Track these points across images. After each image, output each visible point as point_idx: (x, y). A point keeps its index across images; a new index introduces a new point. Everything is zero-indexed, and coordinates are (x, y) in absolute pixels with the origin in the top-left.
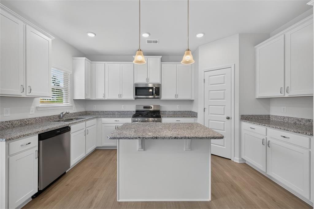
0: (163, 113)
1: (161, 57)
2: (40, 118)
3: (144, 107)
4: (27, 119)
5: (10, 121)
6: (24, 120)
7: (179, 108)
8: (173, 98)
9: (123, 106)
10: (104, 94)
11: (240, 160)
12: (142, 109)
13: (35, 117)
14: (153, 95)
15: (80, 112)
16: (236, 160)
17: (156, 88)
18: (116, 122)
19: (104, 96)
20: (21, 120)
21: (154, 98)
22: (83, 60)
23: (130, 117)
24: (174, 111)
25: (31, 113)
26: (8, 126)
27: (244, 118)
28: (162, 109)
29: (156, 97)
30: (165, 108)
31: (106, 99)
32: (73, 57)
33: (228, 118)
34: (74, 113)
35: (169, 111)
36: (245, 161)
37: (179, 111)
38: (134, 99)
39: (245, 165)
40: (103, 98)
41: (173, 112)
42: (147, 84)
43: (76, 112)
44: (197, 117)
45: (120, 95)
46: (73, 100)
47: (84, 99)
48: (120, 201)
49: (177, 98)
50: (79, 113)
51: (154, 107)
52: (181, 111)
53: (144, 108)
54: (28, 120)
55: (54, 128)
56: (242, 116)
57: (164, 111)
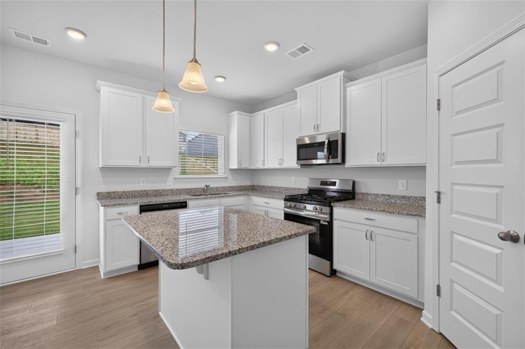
0: (360, 197)
2: (177, 190)
4: (162, 190)
5: (145, 191)
6: (159, 190)
7: (405, 188)
8: (373, 162)
13: (171, 188)
15: (241, 186)
18: (266, 205)
20: (155, 191)
23: (282, 199)
24: (389, 195)
25: (168, 184)
26: (143, 195)
32: (228, 113)
34: (229, 187)
37: (402, 197)
38: (299, 167)
41: (386, 197)
43: (234, 185)
46: (228, 170)
47: (236, 168)
49: (383, 163)
50: (237, 186)
51: (340, 183)
52: (409, 198)
53: (321, 185)
54: (164, 191)
55: (159, 201)
57: (363, 194)
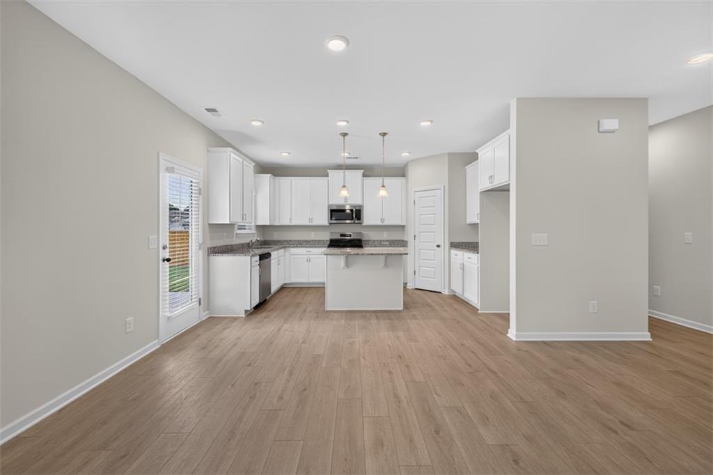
1: (363, 171)
3: (342, 235)
9: (313, 233)
10: (291, 219)
11: (449, 292)
12: (338, 237)
14: (352, 219)
16: (446, 292)
17: (356, 210)
19: (291, 221)
21: (354, 223)
22: (267, 177)
27: (454, 245)
28: (364, 238)
29: (356, 222)
30: (368, 235)
31: (292, 224)
33: (438, 246)
35: (374, 241)
36: (455, 292)
39: (455, 297)
40: (289, 224)
42: (344, 206)
44: (407, 247)
45: (311, 220)
48: (328, 309)
56: (452, 243)
